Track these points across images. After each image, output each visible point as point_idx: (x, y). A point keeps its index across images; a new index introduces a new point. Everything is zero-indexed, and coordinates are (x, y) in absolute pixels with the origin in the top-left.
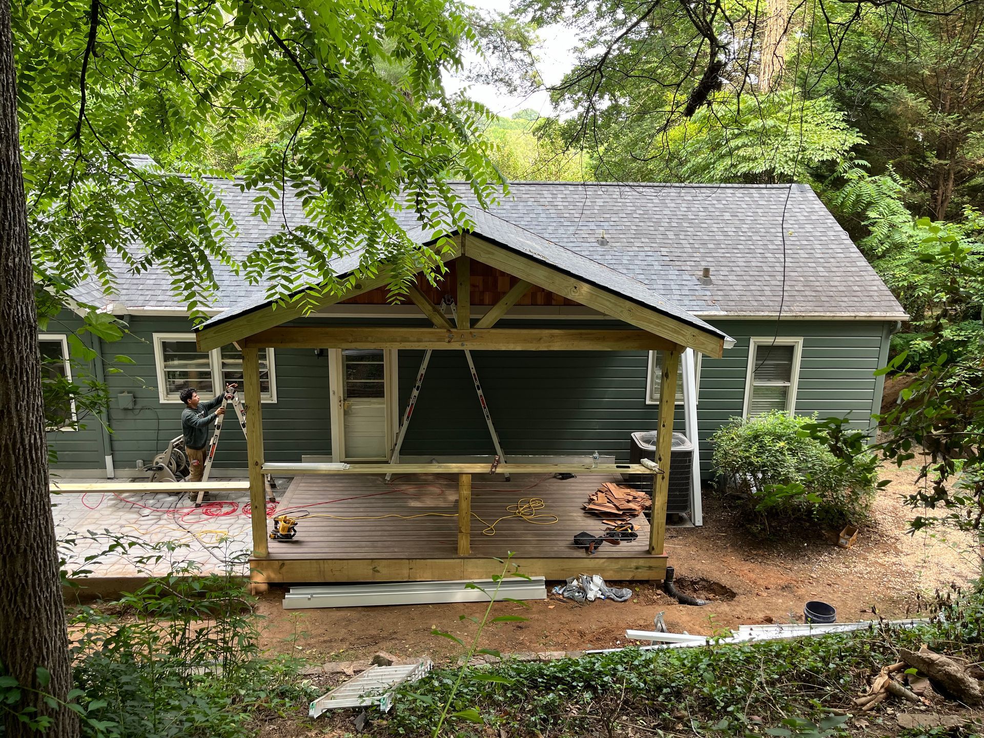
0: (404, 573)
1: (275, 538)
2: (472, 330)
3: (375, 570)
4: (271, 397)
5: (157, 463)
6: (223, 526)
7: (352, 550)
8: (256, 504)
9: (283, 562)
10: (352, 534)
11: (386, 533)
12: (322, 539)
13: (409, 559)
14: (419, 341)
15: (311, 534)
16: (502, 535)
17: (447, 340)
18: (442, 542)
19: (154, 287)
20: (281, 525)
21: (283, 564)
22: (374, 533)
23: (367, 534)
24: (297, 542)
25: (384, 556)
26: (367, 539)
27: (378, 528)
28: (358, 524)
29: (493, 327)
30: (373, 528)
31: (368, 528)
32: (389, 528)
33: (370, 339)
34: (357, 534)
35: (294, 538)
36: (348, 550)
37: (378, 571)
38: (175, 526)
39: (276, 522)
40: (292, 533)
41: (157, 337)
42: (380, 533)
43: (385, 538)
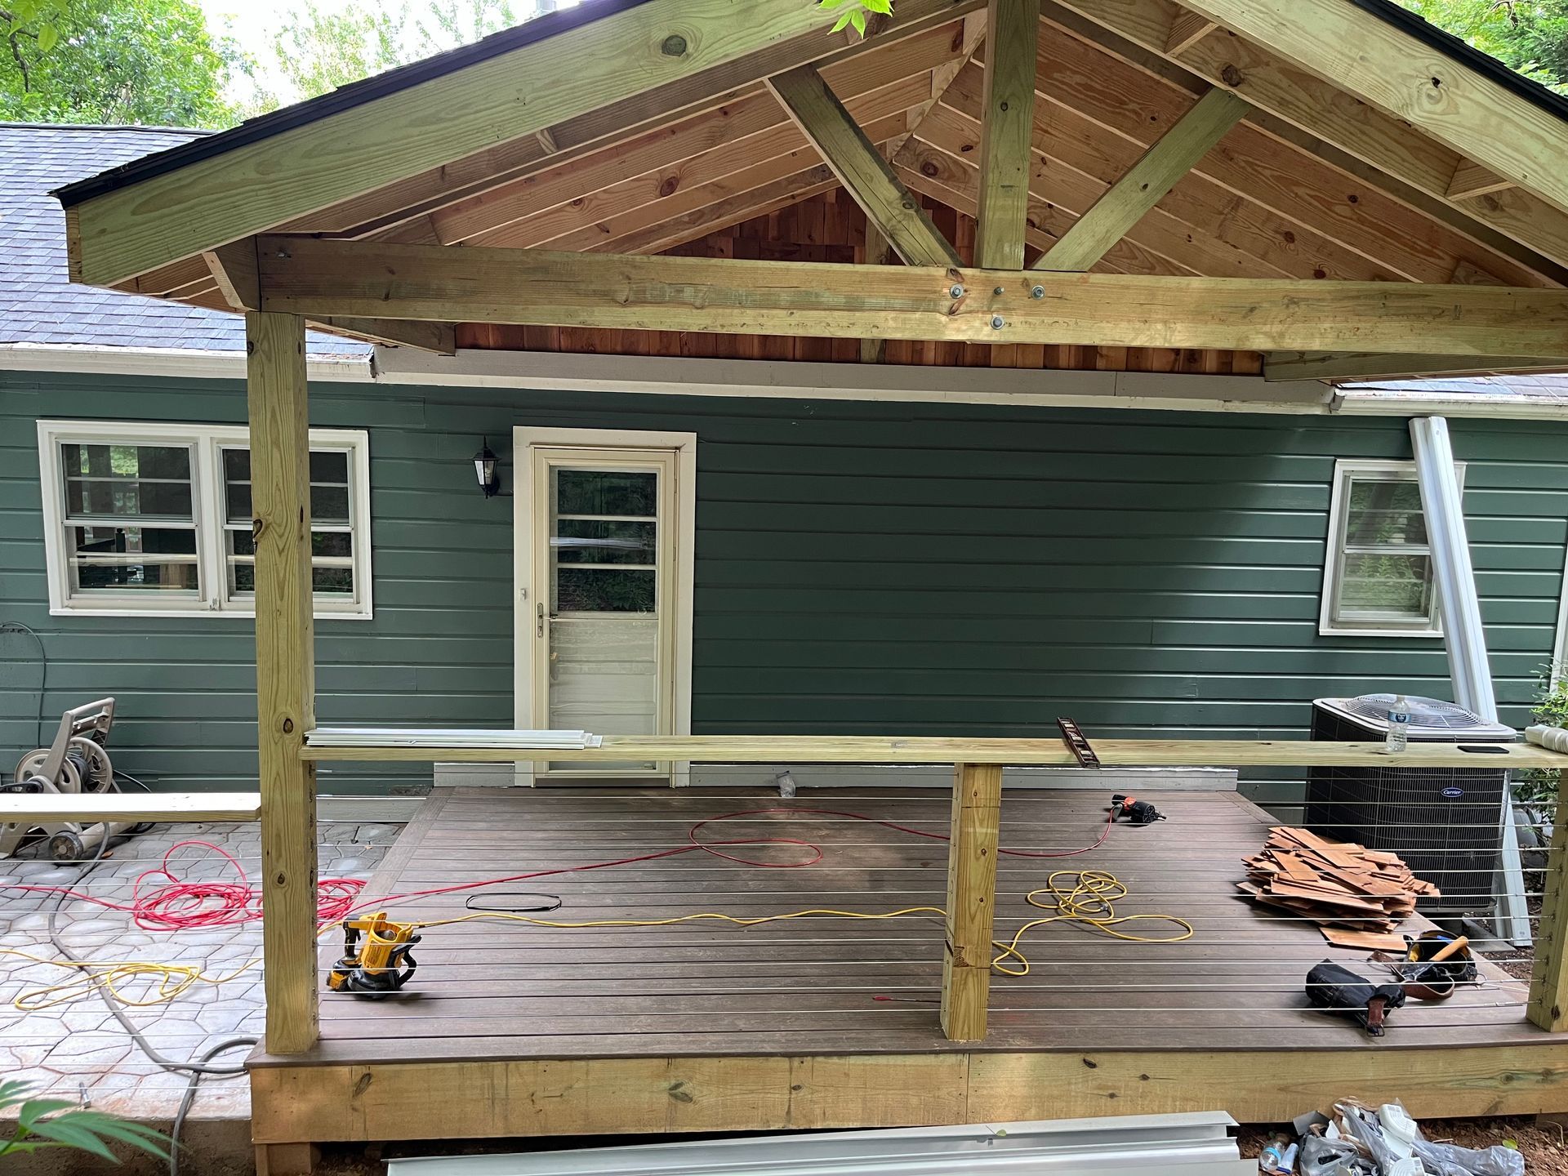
0: (772, 1105)
1: (348, 984)
2: (1027, 274)
3: (678, 1095)
4: (358, 605)
5: (28, 775)
6: (193, 952)
7: (599, 1024)
8: (281, 868)
9: (368, 1071)
10: (592, 971)
11: (696, 970)
12: (496, 988)
13: (790, 1055)
14: (853, 306)
15: (465, 972)
16: (1051, 975)
17: (946, 304)
18: (882, 998)
19: (53, 307)
20: (367, 942)
21: (368, 1077)
22: (657, 970)
23: (637, 970)
24: (415, 999)
25: (709, 1043)
26: (640, 987)
27: (667, 954)
28: (606, 940)
29: (1099, 268)
30: (653, 954)
31: (639, 954)
32: (700, 954)
33: (688, 292)
34: (607, 972)
35: (408, 987)
36: (586, 1024)
37: (687, 1098)
38: (44, 951)
39: (353, 935)
40: (402, 970)
41: (50, 434)
42: (676, 970)
43: (695, 986)
